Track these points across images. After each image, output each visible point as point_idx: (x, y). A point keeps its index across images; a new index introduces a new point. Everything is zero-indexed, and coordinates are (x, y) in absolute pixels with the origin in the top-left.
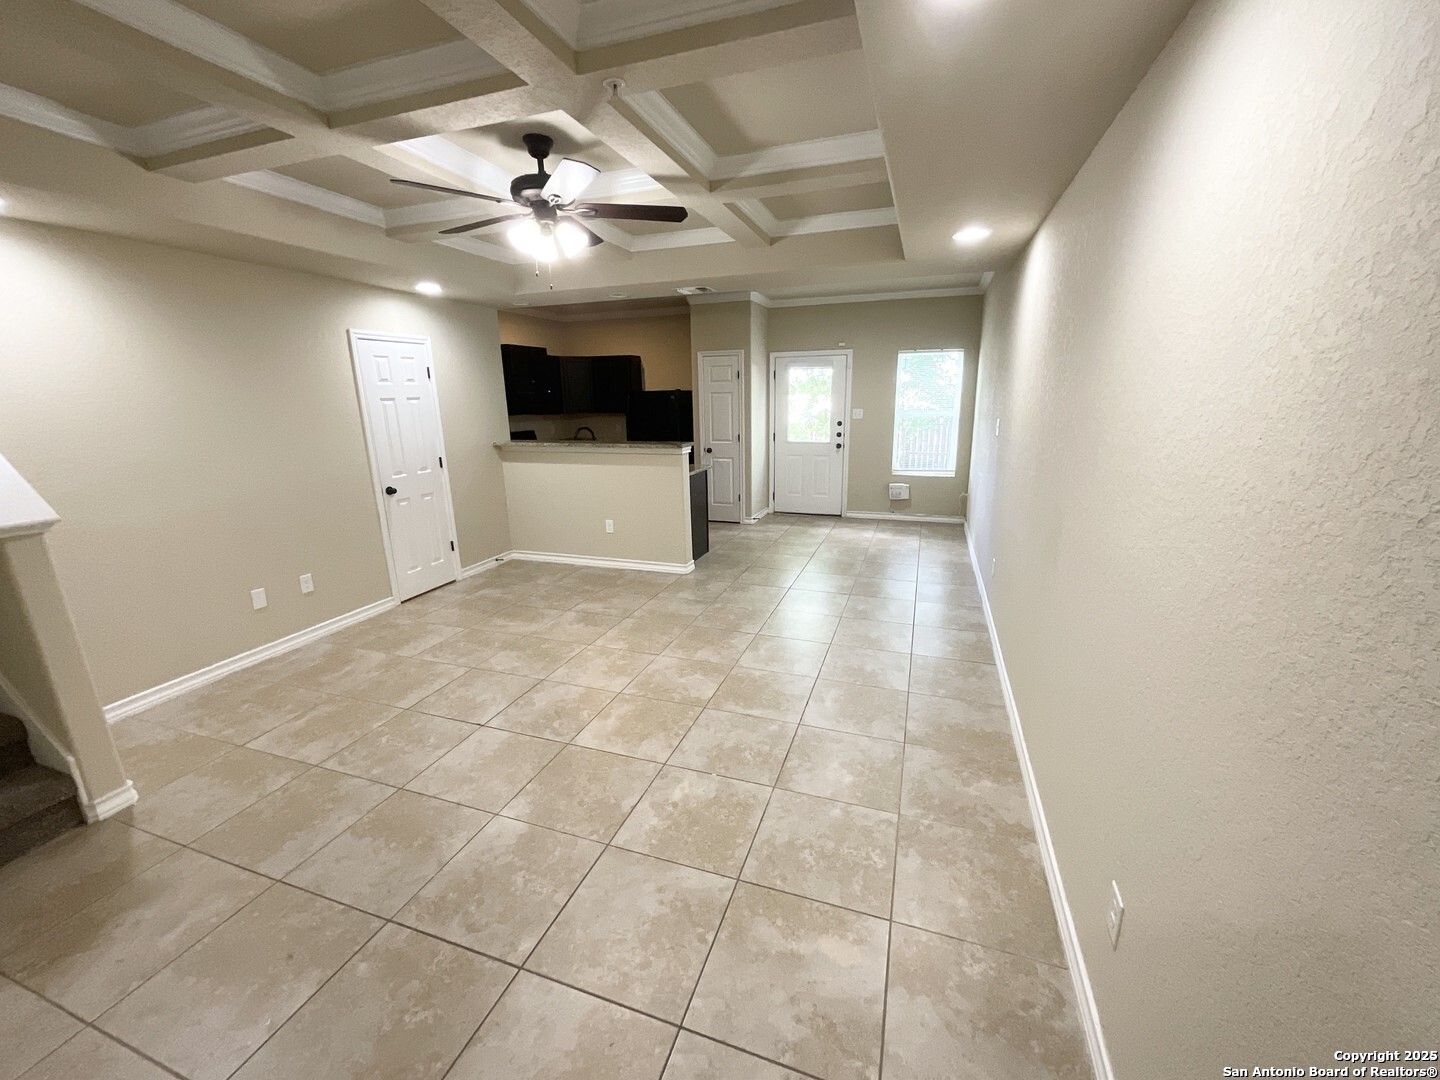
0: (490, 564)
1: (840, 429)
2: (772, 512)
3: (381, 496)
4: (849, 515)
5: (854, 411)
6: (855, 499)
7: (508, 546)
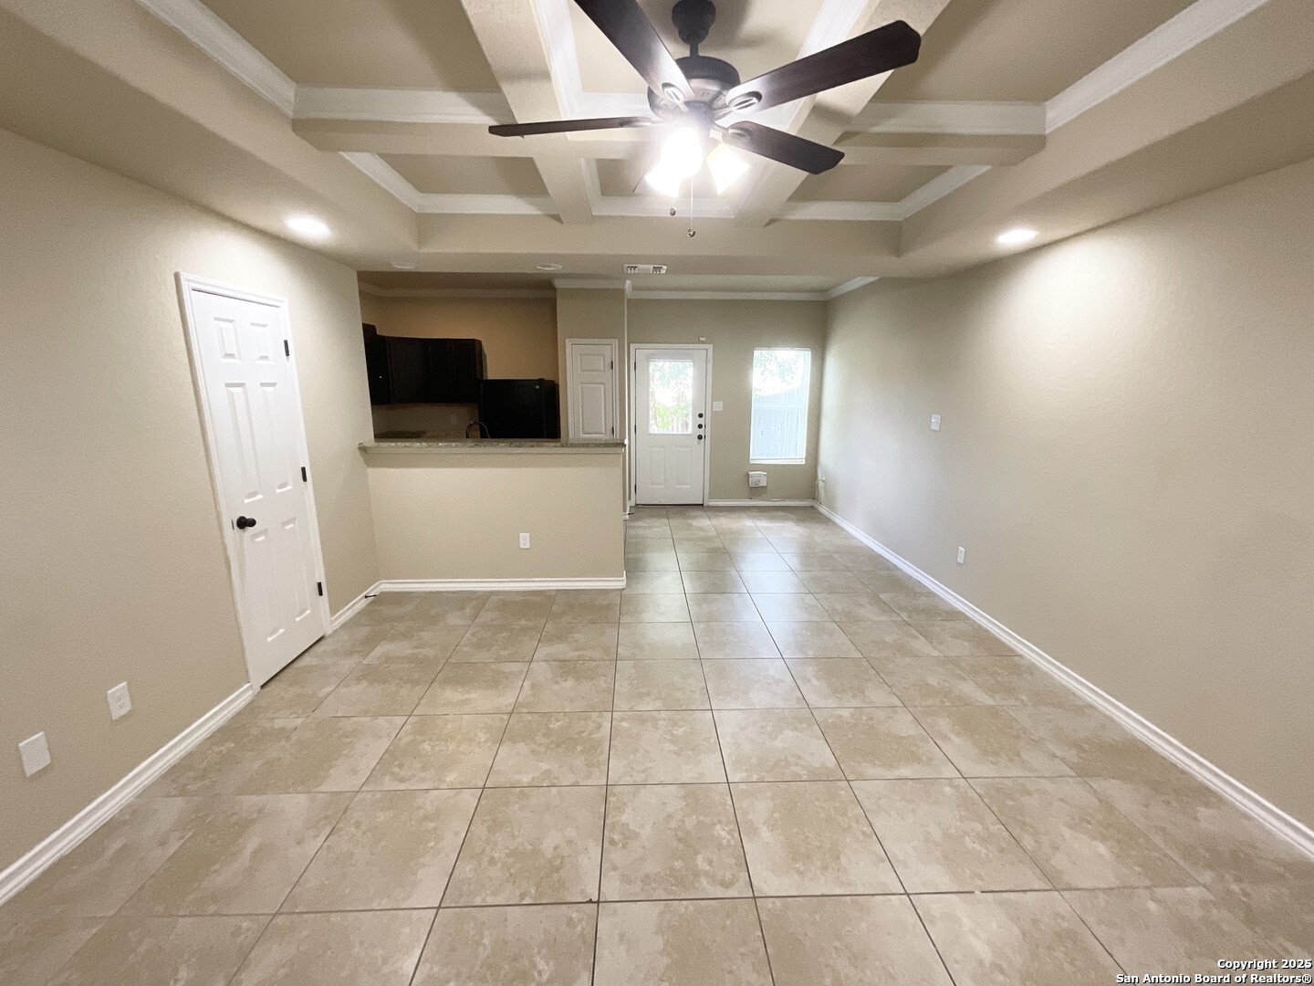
0: (359, 603)
1: (701, 421)
2: (634, 505)
3: (231, 533)
4: (711, 504)
5: (715, 402)
6: (717, 488)
7: (376, 577)
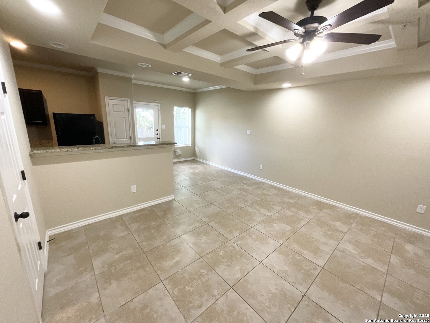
0: (47, 247)
1: (158, 132)
5: (162, 126)
